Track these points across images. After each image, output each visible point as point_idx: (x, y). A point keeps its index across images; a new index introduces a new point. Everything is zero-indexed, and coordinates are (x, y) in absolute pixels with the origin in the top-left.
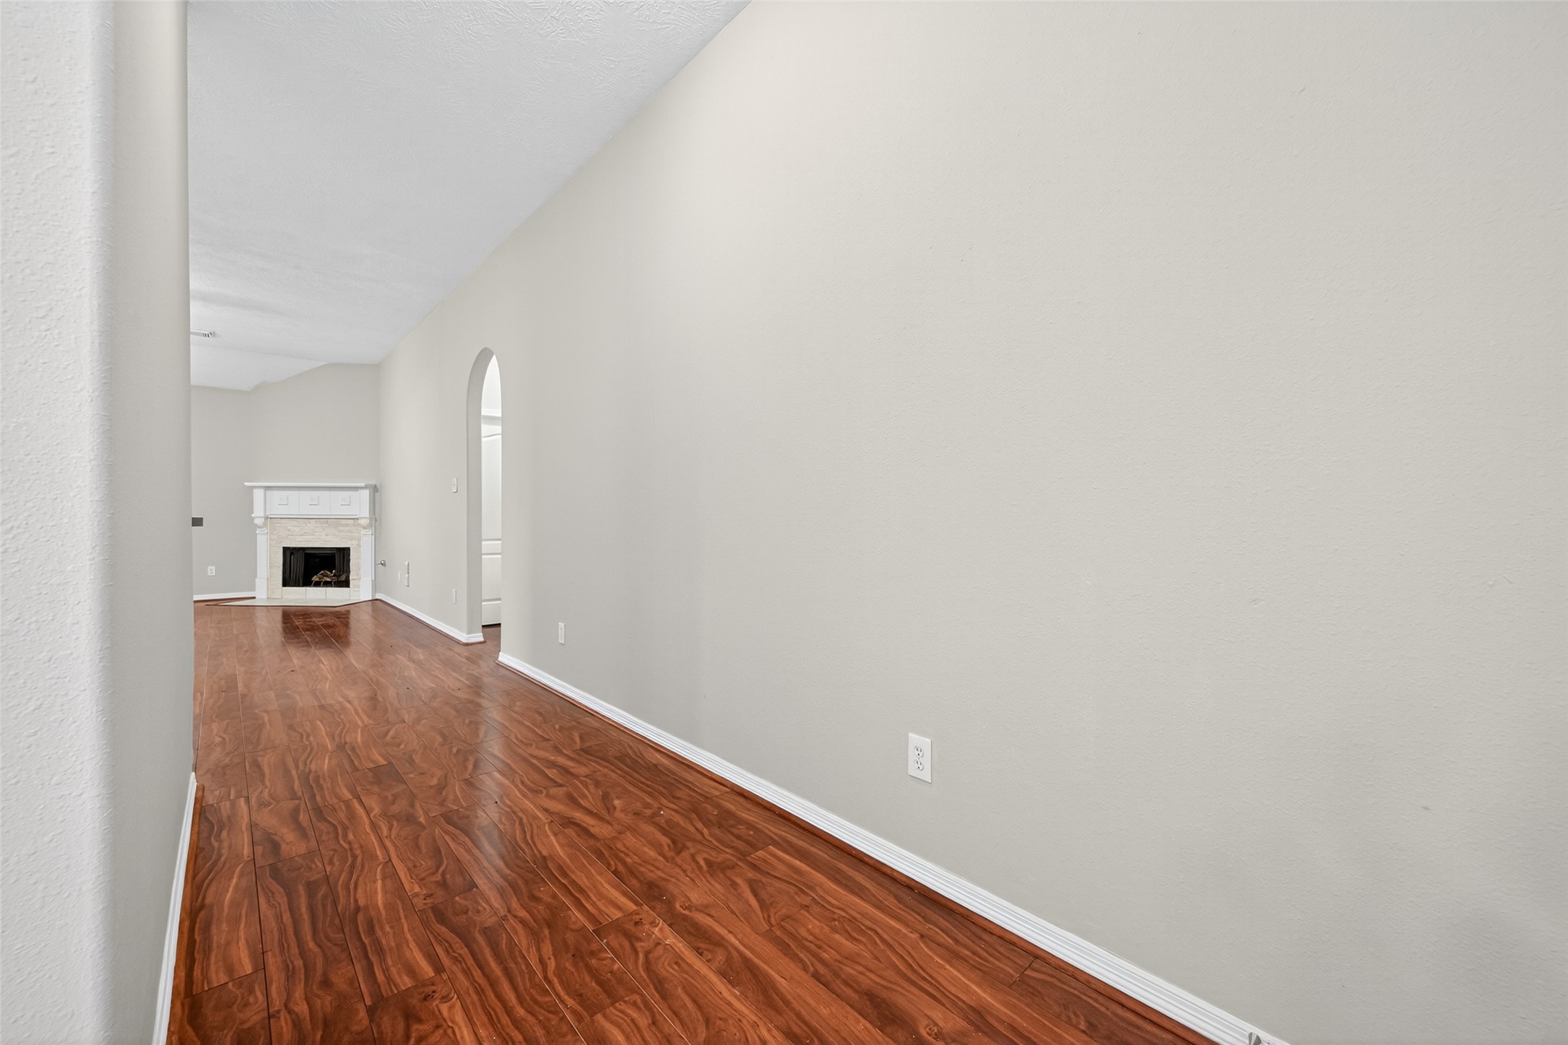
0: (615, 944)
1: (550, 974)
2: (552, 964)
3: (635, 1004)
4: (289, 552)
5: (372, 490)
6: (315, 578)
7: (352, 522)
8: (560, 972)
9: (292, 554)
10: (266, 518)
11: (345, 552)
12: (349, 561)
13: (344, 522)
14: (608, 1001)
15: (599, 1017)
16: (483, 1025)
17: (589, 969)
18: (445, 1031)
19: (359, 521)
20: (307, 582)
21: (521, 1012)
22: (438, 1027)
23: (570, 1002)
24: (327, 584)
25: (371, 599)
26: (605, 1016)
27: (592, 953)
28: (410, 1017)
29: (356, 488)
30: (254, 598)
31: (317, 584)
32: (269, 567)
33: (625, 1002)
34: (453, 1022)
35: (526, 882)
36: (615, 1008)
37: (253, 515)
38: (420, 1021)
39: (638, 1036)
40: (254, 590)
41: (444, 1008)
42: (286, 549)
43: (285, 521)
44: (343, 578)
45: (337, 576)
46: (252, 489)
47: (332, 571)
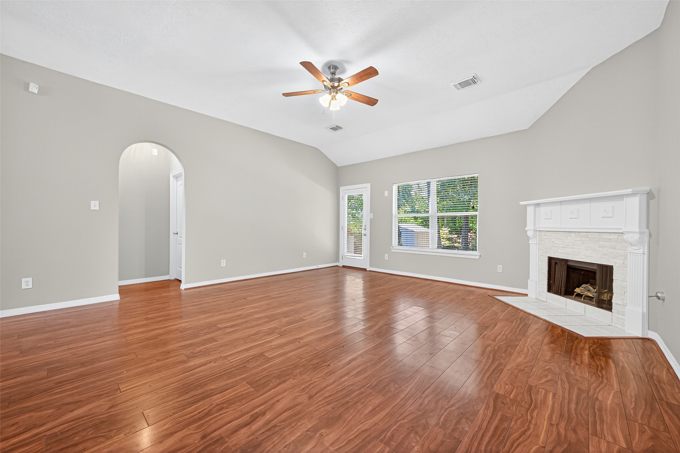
4: (553, 262)
5: (645, 197)
6: (577, 290)
7: (615, 236)
9: (556, 263)
10: (535, 231)
11: (607, 271)
12: (612, 280)
13: (604, 236)
19: (625, 237)
20: (569, 294)
24: (588, 300)
29: (621, 197)
30: (527, 295)
31: (580, 298)
37: (526, 229)
42: (550, 259)
43: (548, 234)
44: (605, 297)
45: (600, 293)
46: (526, 206)
47: (593, 285)
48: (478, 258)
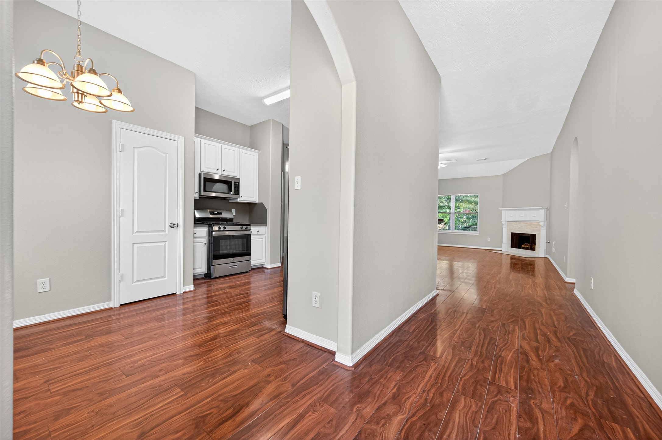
0: (492, 390)
1: (463, 379)
2: (466, 377)
3: (477, 404)
4: (513, 235)
5: (546, 210)
6: (523, 246)
7: (536, 223)
8: (467, 380)
9: (515, 235)
10: (506, 221)
11: (533, 236)
12: (535, 239)
13: (533, 223)
14: (470, 396)
15: (463, 397)
16: (436, 373)
17: (475, 387)
18: (428, 367)
19: (540, 223)
20: (520, 247)
21: (446, 378)
22: (428, 365)
23: (460, 387)
24: (527, 249)
25: (544, 257)
26: (465, 398)
27: (481, 385)
28: (425, 359)
29: (538, 209)
30: (501, 250)
31: (523, 248)
32: (507, 240)
33: (475, 401)
34: (431, 367)
35: (486, 357)
36: (470, 400)
37: (502, 220)
38: (426, 362)
39: (468, 409)
40: (501, 247)
41: (433, 364)
42: (512, 233)
43: (512, 223)
44: (533, 247)
45: (531, 246)
46: (501, 210)
47: (529, 243)
48: (478, 234)
